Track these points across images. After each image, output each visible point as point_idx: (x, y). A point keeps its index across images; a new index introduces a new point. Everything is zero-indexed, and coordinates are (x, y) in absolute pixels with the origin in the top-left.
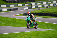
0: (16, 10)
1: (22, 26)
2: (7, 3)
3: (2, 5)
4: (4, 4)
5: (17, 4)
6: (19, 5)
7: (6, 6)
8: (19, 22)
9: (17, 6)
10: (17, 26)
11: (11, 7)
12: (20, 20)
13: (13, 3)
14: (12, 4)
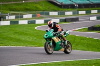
0: (75, 21)
1: (85, 48)
2: (60, 9)
3: (51, 11)
4: (55, 11)
5: (78, 11)
6: (80, 12)
7: (58, 14)
8: (80, 42)
9: (78, 13)
10: (77, 49)
11: (67, 16)
12: (82, 38)
13: (71, 8)
14: (69, 10)
